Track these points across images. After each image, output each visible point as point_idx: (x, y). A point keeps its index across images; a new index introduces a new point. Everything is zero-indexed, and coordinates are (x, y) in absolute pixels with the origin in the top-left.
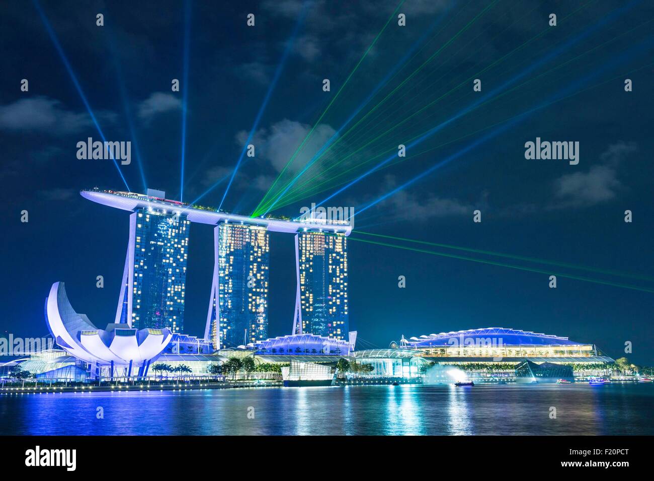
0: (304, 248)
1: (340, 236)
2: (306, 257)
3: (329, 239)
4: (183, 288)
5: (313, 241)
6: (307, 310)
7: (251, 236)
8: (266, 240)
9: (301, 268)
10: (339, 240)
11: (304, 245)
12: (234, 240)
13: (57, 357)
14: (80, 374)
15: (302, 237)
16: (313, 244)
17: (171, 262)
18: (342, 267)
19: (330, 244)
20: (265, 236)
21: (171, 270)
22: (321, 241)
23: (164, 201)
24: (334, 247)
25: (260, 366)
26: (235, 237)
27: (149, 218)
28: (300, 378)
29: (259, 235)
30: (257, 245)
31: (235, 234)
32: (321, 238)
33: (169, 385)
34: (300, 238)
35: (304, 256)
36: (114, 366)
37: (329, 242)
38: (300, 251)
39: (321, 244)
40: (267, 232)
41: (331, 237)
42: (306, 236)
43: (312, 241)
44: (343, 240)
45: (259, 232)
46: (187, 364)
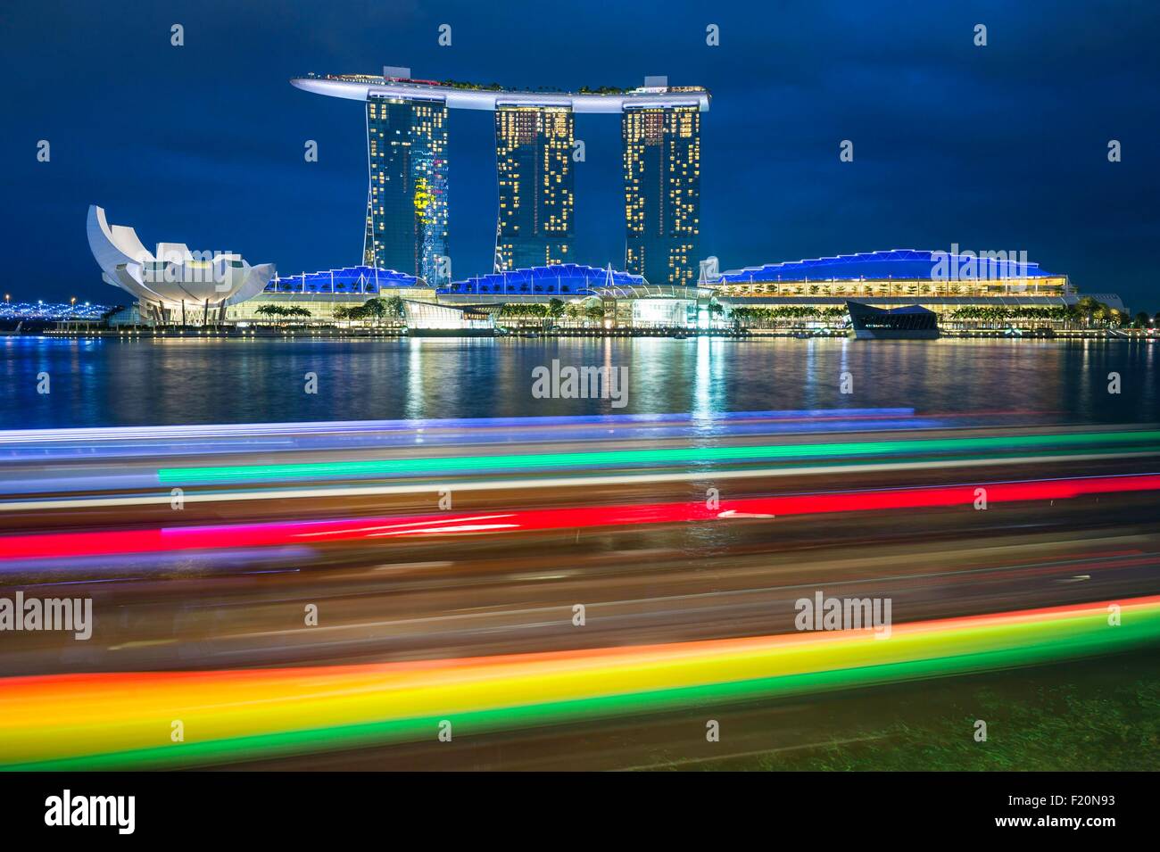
0: (630, 136)
1: (688, 112)
3: (670, 118)
4: (445, 204)
5: (646, 122)
6: (635, 229)
7: (544, 123)
8: (568, 127)
10: (687, 118)
11: (630, 131)
12: (519, 131)
15: (627, 119)
16: (645, 127)
18: (691, 162)
19: (672, 126)
20: (567, 121)
22: (657, 122)
23: (408, 81)
24: (678, 131)
26: (520, 126)
27: (387, 109)
29: (557, 120)
30: (554, 136)
31: (520, 122)
32: (656, 117)
34: (624, 121)
35: (631, 148)
37: (670, 123)
38: (624, 141)
39: (657, 127)
40: (570, 116)
41: (673, 116)
42: (633, 117)
43: (644, 123)
44: (694, 117)
45: (557, 116)
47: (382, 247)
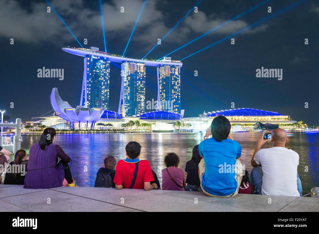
1: (177, 68)
2: (162, 77)
3: (172, 69)
4: (108, 91)
6: (163, 100)
7: (137, 68)
8: (144, 70)
9: (160, 82)
10: (177, 70)
11: (161, 72)
12: (130, 70)
13: (57, 119)
14: (67, 126)
15: (160, 68)
16: (165, 71)
17: (103, 79)
18: (178, 82)
19: (173, 71)
20: (144, 68)
21: (103, 83)
22: (169, 70)
23: (98, 52)
24: (174, 73)
25: (142, 124)
26: (130, 68)
27: (93, 60)
28: (159, 129)
29: (141, 67)
30: (140, 72)
31: (130, 67)
32: (169, 69)
33: (104, 132)
34: (159, 69)
35: (161, 77)
36: (80, 124)
38: (159, 75)
39: (169, 71)
40: (145, 66)
42: (162, 68)
43: (165, 70)
44: (179, 69)
45: (141, 66)
46: (111, 123)
47: (89, 104)
